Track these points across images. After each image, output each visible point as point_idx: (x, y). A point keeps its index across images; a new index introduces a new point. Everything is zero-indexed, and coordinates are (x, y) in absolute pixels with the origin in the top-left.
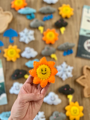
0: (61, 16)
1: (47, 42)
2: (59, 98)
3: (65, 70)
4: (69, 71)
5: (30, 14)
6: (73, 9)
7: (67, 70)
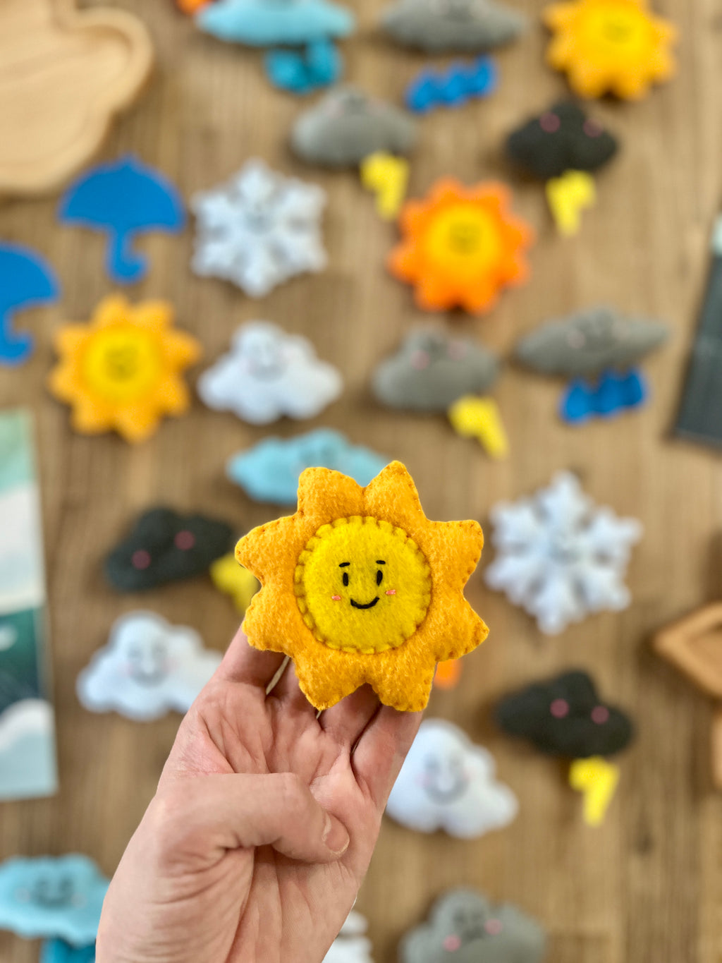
0: (563, 75)
1: (430, 293)
2: (500, 777)
3: (566, 545)
4: (602, 558)
5: (298, 48)
6: (667, 31)
7: (586, 543)
